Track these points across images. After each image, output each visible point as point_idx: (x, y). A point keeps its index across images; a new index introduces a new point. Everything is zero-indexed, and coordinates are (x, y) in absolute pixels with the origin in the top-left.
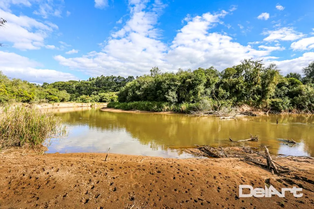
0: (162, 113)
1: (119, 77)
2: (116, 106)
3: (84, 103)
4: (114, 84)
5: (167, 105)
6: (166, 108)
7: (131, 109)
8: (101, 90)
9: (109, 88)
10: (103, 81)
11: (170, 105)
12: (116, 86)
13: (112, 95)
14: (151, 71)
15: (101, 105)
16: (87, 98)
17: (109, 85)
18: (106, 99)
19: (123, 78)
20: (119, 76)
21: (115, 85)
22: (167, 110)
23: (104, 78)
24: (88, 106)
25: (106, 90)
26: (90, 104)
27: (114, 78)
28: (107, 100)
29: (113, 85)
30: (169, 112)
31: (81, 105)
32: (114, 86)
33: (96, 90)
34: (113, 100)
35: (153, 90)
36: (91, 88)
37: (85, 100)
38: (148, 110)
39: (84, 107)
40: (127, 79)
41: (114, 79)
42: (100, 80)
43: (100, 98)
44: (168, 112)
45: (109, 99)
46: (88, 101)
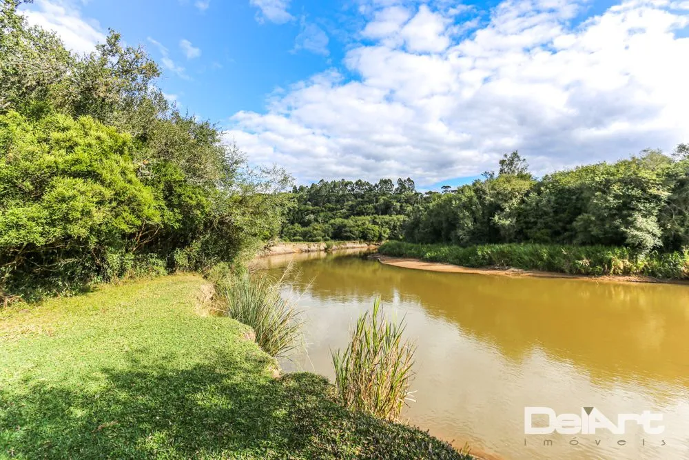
0: (606, 279)
1: (359, 183)
2: (428, 255)
3: (312, 244)
4: (349, 199)
5: (622, 257)
6: (620, 264)
7: (489, 263)
8: (322, 211)
9: (339, 206)
10: (323, 193)
11: (633, 257)
12: (354, 203)
13: (364, 224)
14: (502, 162)
15: (343, 246)
16: (315, 232)
17: (338, 201)
18: (350, 232)
19: (368, 184)
20: (360, 181)
21: (352, 201)
22: (627, 272)
23: (326, 184)
24: (321, 250)
25: (334, 212)
26: (323, 245)
27: (346, 185)
28: (354, 235)
29: (348, 201)
30: (633, 278)
31: (307, 248)
32: (350, 202)
33: (313, 213)
34: (366, 235)
35: (546, 213)
36: (302, 208)
37: (311, 236)
38: (552, 268)
39: (313, 251)
40: (376, 185)
41: (349, 188)
42: (319, 191)
43: (333, 231)
44: (627, 278)
45: (357, 233)
46: (318, 238)
